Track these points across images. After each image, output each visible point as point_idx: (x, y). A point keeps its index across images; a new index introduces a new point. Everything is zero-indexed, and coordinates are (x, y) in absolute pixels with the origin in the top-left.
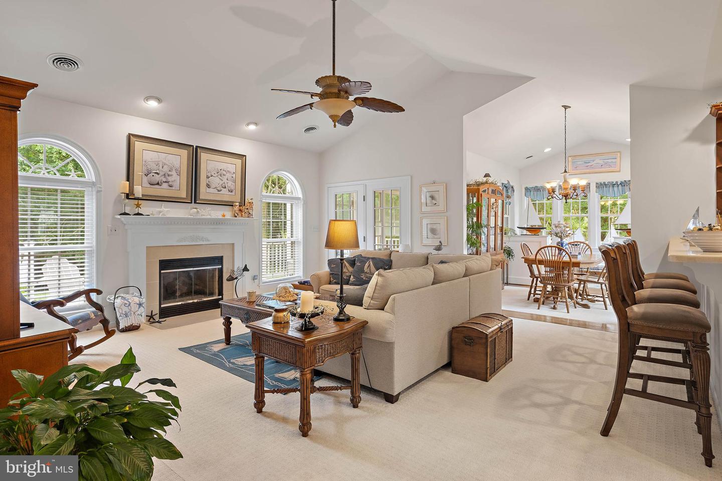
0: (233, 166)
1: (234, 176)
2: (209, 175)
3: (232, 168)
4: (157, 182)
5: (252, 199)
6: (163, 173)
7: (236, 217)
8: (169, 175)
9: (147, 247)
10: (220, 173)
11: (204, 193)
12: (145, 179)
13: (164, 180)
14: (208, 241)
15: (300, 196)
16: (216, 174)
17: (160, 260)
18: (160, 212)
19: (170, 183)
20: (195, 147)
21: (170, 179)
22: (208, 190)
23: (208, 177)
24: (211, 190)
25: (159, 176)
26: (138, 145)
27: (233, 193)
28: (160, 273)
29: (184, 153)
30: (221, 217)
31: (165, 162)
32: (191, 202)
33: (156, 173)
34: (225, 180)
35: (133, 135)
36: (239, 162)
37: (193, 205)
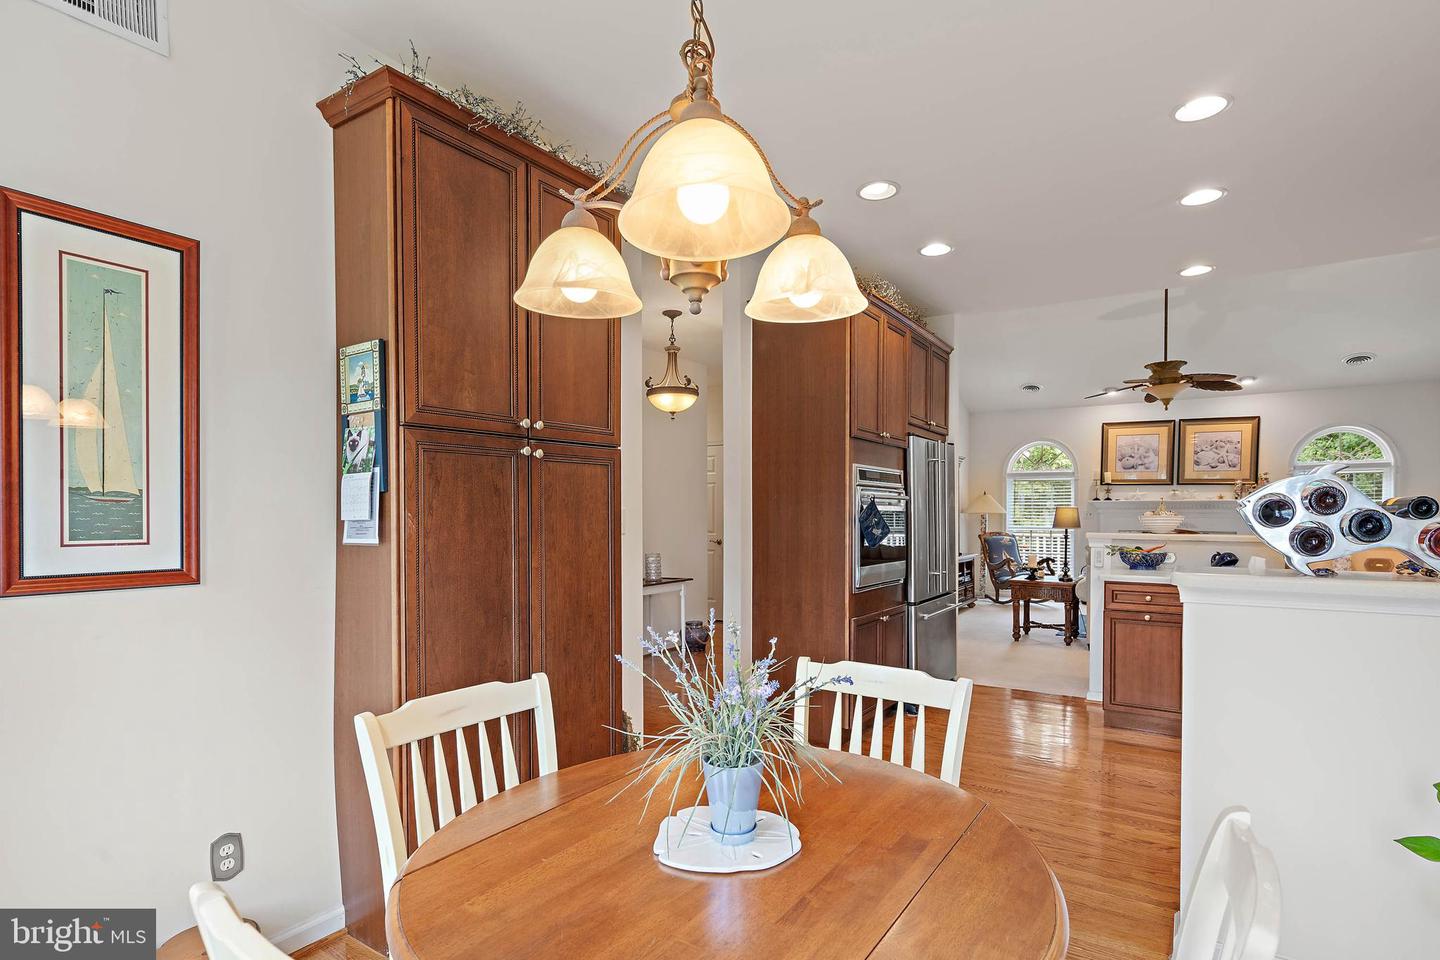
0: (1238, 434)
1: (1239, 446)
2: (1199, 450)
3: (1235, 437)
4: (1131, 466)
5: (1266, 474)
6: (1139, 456)
8: (1145, 457)
10: (1215, 446)
11: (1190, 472)
12: (1119, 464)
13: (1140, 462)
15: (1392, 460)
16: (1209, 448)
18: (1134, 496)
19: (1147, 466)
20: (1177, 420)
21: (1146, 461)
22: (1197, 468)
23: (1196, 453)
24: (1201, 468)
25: (1135, 459)
26: (1112, 432)
27: (1238, 468)
29: (1164, 430)
30: (1218, 500)
31: (1141, 444)
32: (1172, 484)
33: (1131, 456)
34: (1223, 453)
35: (1106, 424)
36: (1248, 427)
37: (1175, 486)
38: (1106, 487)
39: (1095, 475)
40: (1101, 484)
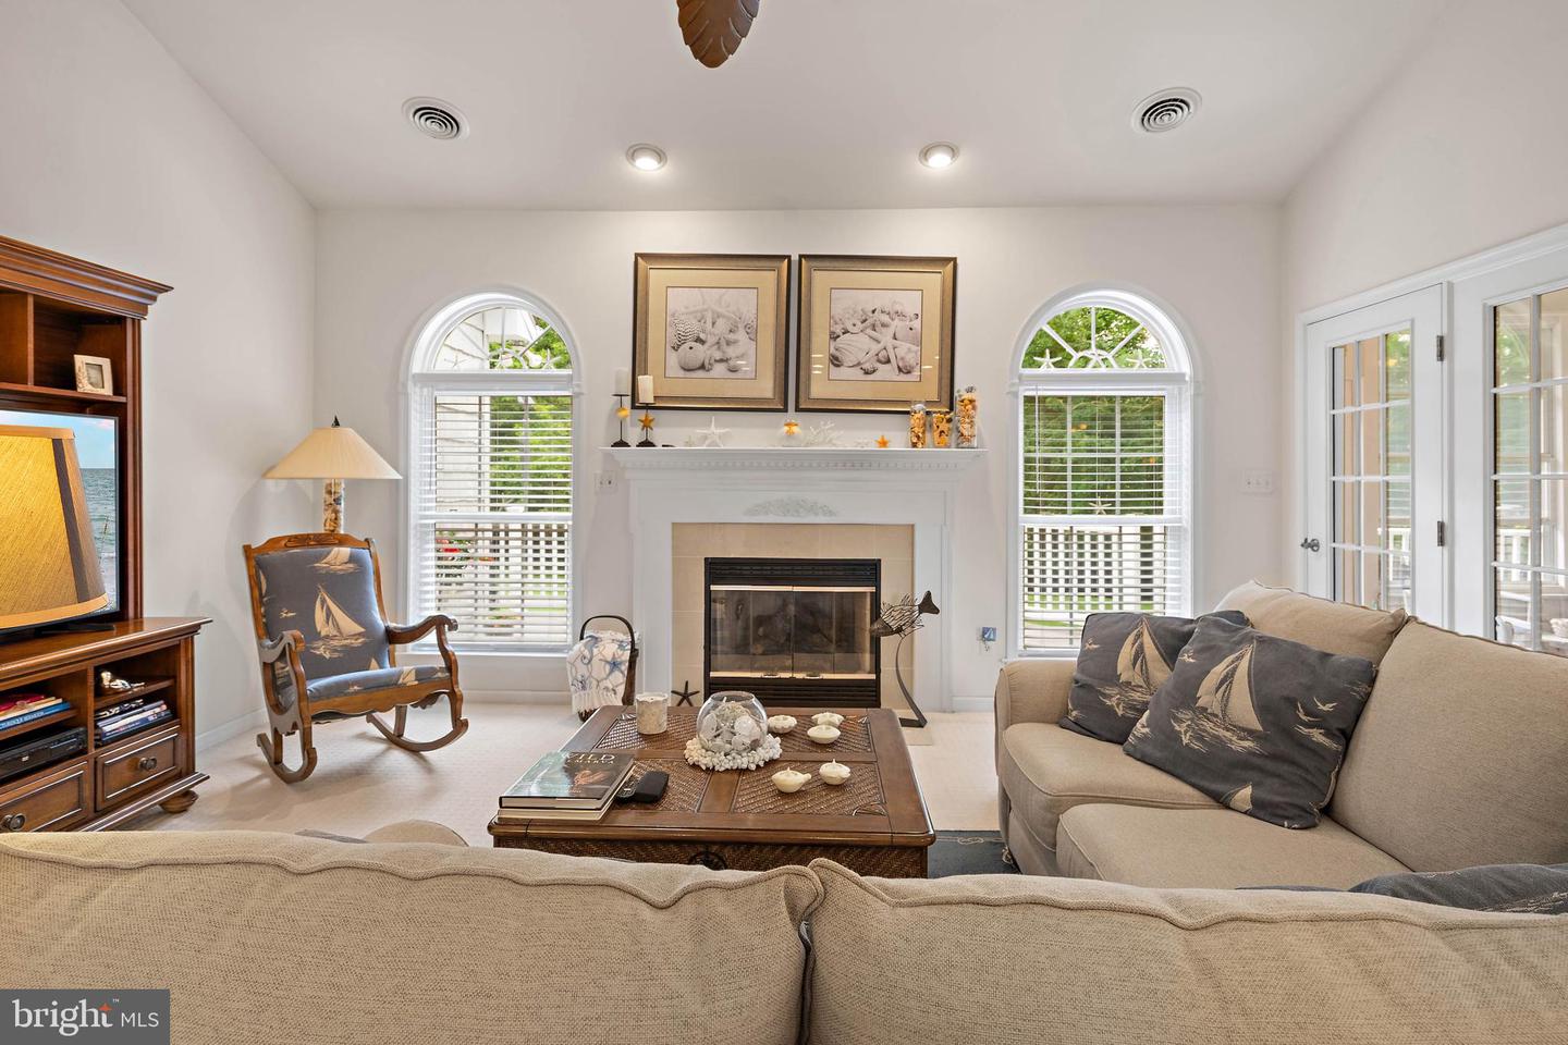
0: (914, 297)
1: (916, 324)
2: (839, 331)
3: (909, 303)
4: (698, 364)
5: (970, 390)
6: (715, 339)
7: (914, 445)
8: (728, 343)
9: (673, 524)
10: (871, 323)
11: (823, 380)
12: (673, 358)
13: (718, 355)
14: (831, 513)
15: (1185, 368)
16: (860, 326)
17: (706, 559)
18: (705, 437)
19: (731, 363)
20: (795, 258)
21: (731, 352)
22: (835, 372)
23: (834, 337)
24: (843, 372)
25: (706, 346)
26: (657, 277)
27: (914, 377)
28: (708, 593)
29: (768, 280)
30: (874, 447)
31: (720, 310)
32: (785, 410)
33: (699, 340)
34: (887, 340)
35: (645, 256)
36: (933, 281)
37: (792, 415)
38: (642, 414)
39: (618, 382)
40: (633, 407)
